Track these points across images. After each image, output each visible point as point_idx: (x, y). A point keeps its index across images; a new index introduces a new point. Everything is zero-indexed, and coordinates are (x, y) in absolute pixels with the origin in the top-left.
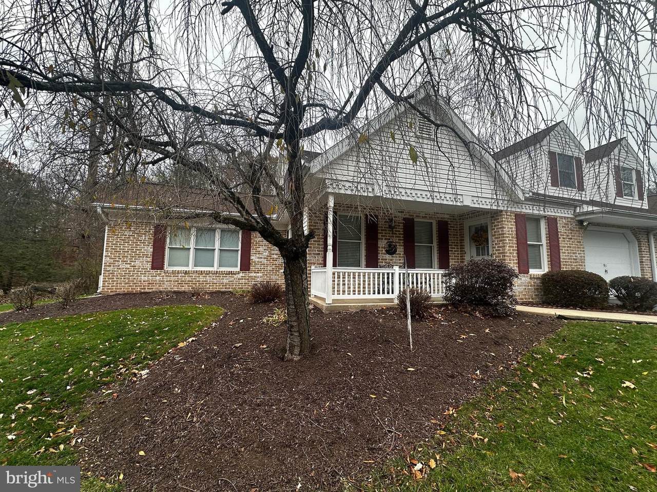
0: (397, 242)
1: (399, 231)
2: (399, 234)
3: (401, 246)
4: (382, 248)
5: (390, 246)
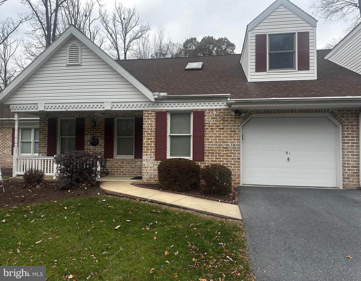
0: (99, 137)
1: (102, 128)
2: (101, 130)
3: (102, 139)
4: (87, 141)
5: (93, 139)
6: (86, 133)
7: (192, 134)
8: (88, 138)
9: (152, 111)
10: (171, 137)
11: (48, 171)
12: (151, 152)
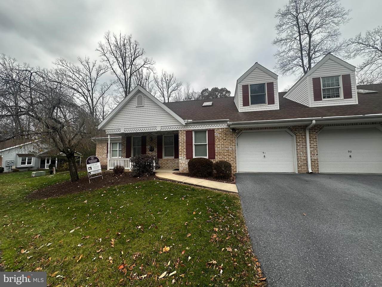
0: (154, 146)
1: (156, 141)
2: (155, 143)
3: (156, 148)
4: (148, 149)
5: (151, 148)
6: (147, 144)
7: (207, 143)
8: (148, 147)
9: (184, 130)
10: (195, 145)
11: (127, 167)
12: (184, 154)
